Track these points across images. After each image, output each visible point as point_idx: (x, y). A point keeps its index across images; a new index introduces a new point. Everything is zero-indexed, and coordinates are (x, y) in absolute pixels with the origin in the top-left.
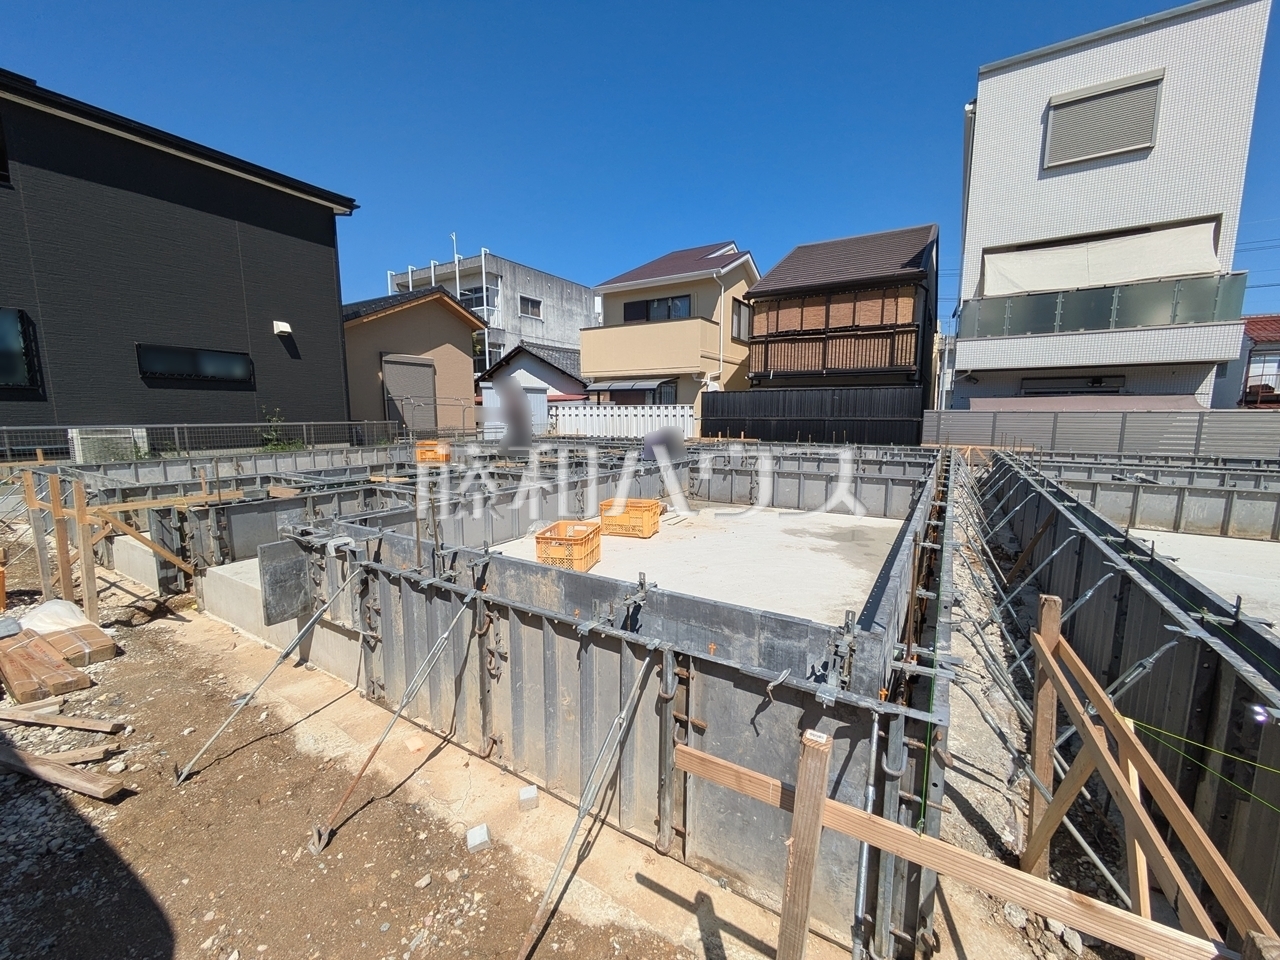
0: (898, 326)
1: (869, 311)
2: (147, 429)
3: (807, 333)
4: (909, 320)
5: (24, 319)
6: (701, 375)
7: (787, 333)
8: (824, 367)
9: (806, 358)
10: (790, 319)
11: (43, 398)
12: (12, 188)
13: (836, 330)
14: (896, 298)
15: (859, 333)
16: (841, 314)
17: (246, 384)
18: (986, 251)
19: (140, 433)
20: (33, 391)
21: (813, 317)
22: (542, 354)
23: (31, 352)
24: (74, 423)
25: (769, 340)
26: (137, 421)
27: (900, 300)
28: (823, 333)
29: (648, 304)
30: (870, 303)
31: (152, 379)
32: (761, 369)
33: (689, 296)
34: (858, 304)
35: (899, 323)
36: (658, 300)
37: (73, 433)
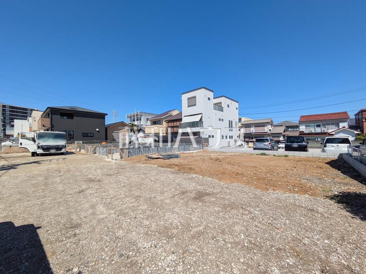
5: (73, 131)
8: (174, 132)
9: (172, 130)
11: (74, 138)
17: (93, 136)
18: (184, 116)
21: (172, 124)
23: (73, 134)
24: (76, 141)
26: (81, 141)
29: (155, 122)
31: (83, 136)
33: (160, 121)
37: (76, 142)
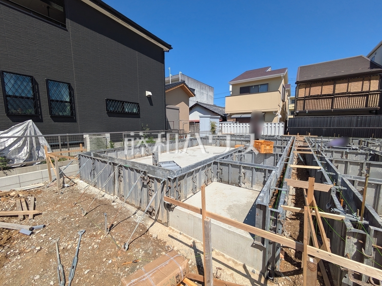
0: (371, 92)
1: (356, 86)
2: (110, 134)
3: (325, 95)
4: (377, 89)
5: (70, 88)
6: (276, 112)
7: (314, 96)
8: (332, 108)
9: (324, 105)
10: (316, 90)
11: (75, 121)
12: (67, 31)
13: (339, 94)
14: (370, 80)
15: (351, 95)
16: (341, 88)
19: (108, 135)
20: (71, 118)
21: (328, 89)
22: (204, 106)
23: (72, 102)
24: (87, 132)
25: (305, 99)
26: (107, 131)
27: (372, 81)
28: (333, 95)
30: (356, 83)
31: (110, 114)
32: (302, 109)
33: (268, 84)
34: (350, 84)
35: (371, 90)
36: (255, 86)
37: (86, 136)
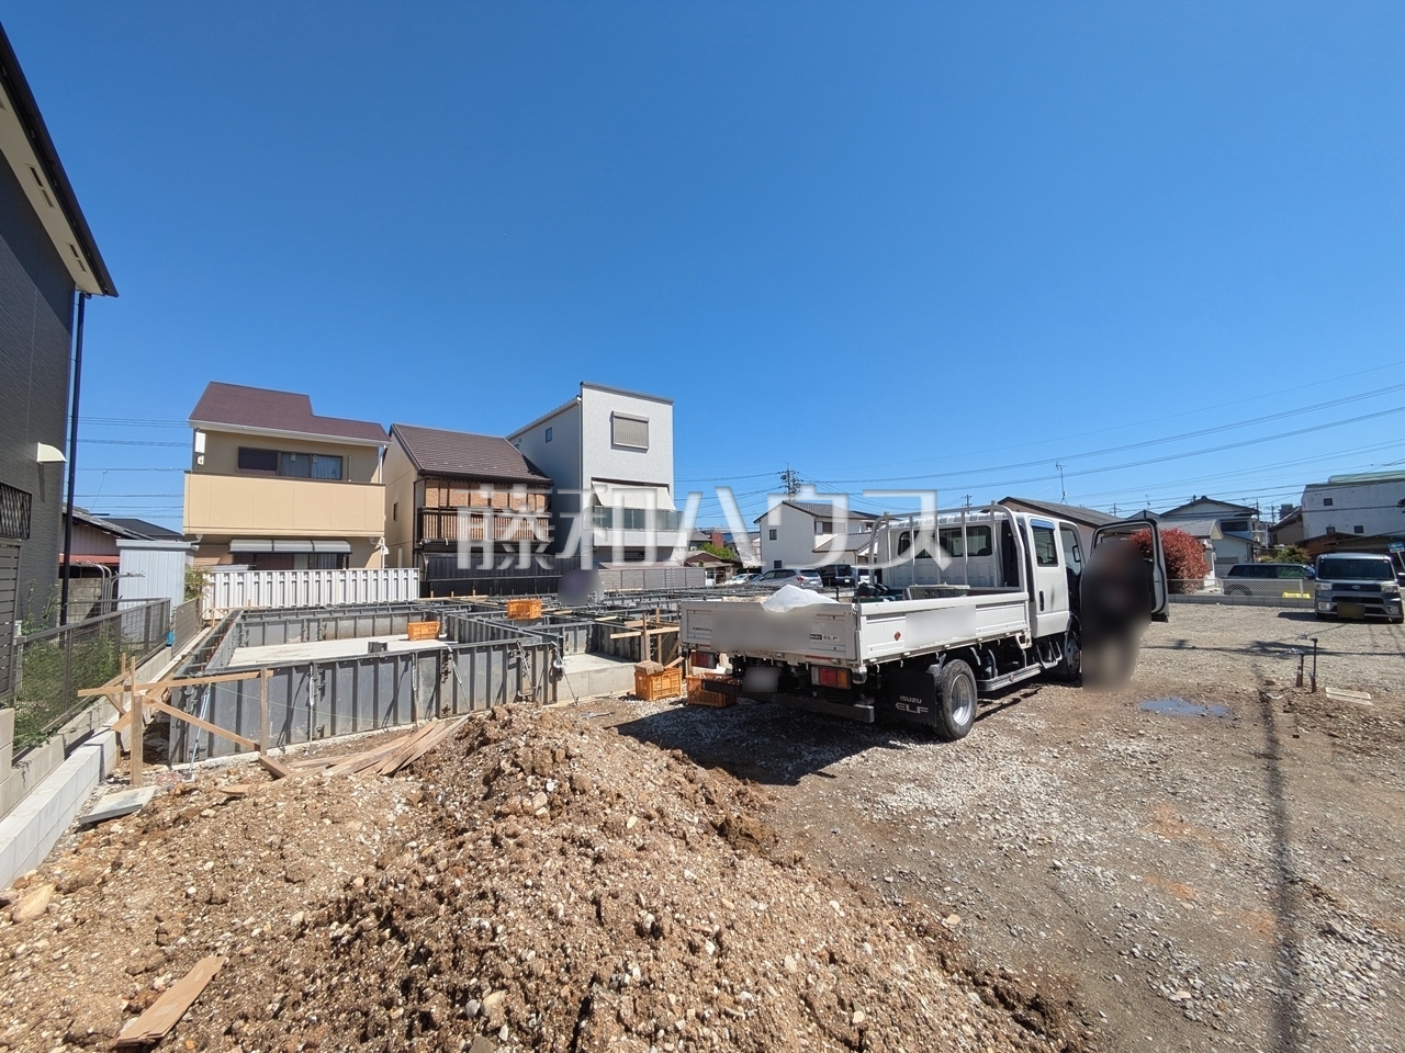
6: (375, 539)
10: (459, 497)
18: (594, 479)
25: (440, 512)
29: (274, 454)
32: (435, 537)
33: (341, 457)
36: (298, 454)
